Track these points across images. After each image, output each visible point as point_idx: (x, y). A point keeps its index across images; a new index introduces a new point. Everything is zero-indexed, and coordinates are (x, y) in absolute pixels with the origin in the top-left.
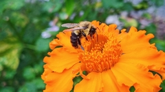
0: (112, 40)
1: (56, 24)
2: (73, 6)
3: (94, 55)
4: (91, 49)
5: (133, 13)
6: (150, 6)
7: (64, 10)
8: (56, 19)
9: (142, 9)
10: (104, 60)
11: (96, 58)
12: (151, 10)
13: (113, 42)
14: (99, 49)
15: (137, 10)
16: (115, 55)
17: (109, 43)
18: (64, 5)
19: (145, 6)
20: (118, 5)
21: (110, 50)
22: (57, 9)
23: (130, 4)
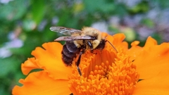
0: (123, 58)
1: (19, 37)
2: (43, 10)
3: (96, 83)
4: (89, 73)
5: (127, 19)
6: (151, 8)
7: (30, 16)
8: (18, 30)
9: (141, 12)
10: (112, 91)
11: (99, 88)
12: (152, 14)
13: (125, 62)
14: (101, 74)
15: (132, 14)
16: (129, 83)
17: (119, 63)
18: (30, 9)
19: (144, 8)
20: (107, 8)
21: (120, 74)
22: (19, 15)
23: (123, 6)
